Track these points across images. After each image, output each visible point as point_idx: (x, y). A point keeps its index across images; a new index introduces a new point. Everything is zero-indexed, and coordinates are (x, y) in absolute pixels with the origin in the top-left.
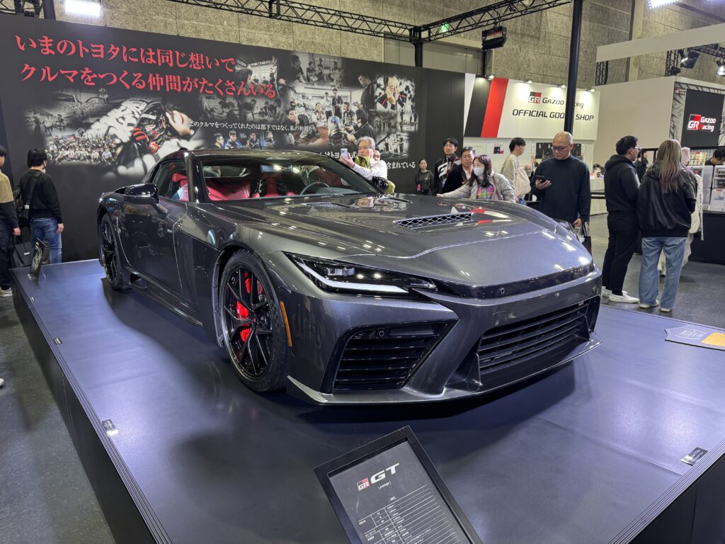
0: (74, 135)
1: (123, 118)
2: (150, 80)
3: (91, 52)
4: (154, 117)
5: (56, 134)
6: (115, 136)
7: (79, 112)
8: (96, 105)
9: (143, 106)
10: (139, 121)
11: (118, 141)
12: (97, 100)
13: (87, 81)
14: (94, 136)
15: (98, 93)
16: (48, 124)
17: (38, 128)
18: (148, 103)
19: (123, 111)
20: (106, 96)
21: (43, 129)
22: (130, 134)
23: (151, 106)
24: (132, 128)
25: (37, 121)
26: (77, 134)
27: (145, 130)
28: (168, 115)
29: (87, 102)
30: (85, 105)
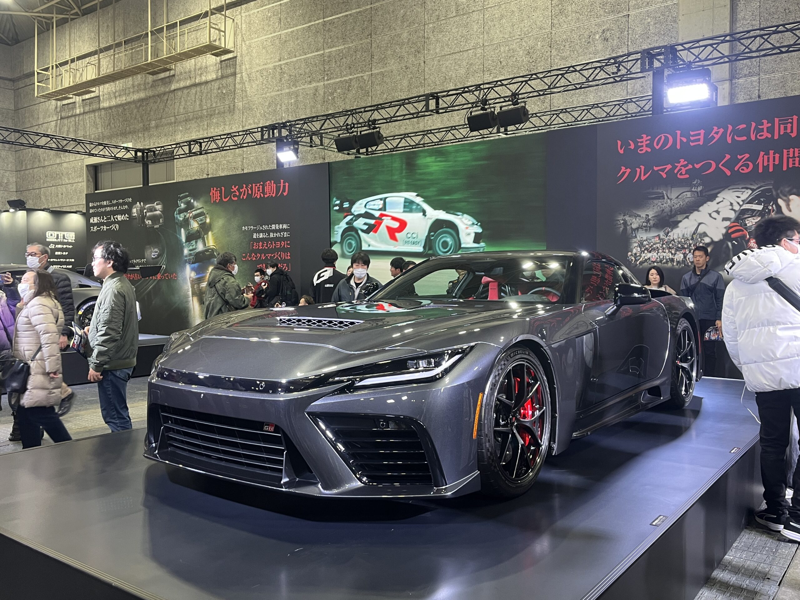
0: (659, 236)
1: (718, 212)
2: (760, 160)
3: (689, 141)
4: (760, 207)
5: (642, 235)
6: (705, 235)
7: (667, 209)
8: (687, 200)
9: (746, 194)
10: (737, 213)
11: (707, 240)
12: (689, 194)
13: (681, 174)
14: (681, 236)
15: (691, 186)
16: (634, 226)
17: (625, 229)
18: (753, 190)
19: (718, 203)
20: (700, 189)
21: (629, 231)
22: (724, 231)
23: (757, 192)
24: (727, 223)
25: (625, 223)
26: (662, 234)
27: (746, 225)
28: (780, 202)
29: (677, 197)
30: (675, 201)
